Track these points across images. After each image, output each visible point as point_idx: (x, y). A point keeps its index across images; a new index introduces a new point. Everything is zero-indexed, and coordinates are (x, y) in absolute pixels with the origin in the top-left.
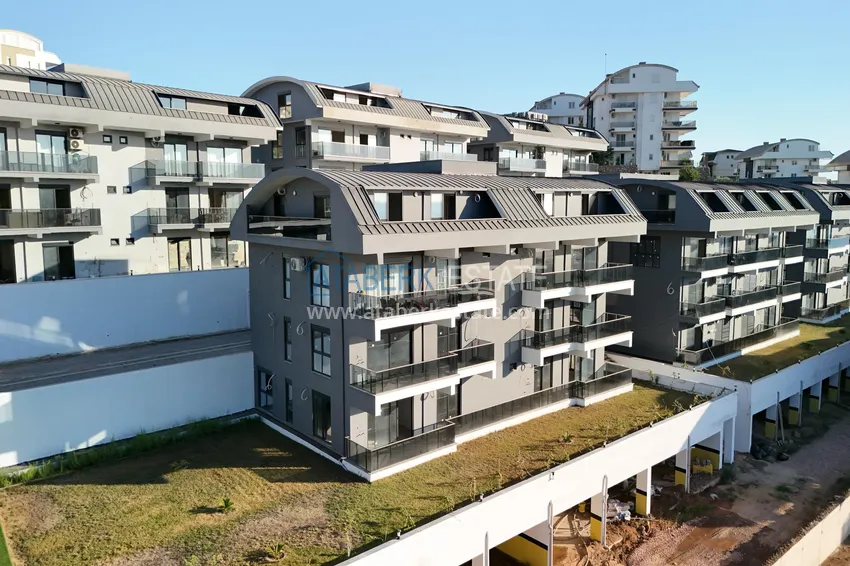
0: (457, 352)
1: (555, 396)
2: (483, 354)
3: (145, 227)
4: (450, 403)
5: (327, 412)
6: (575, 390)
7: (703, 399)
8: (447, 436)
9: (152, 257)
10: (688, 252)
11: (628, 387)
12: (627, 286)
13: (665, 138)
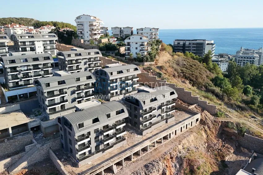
13: (90, 33)
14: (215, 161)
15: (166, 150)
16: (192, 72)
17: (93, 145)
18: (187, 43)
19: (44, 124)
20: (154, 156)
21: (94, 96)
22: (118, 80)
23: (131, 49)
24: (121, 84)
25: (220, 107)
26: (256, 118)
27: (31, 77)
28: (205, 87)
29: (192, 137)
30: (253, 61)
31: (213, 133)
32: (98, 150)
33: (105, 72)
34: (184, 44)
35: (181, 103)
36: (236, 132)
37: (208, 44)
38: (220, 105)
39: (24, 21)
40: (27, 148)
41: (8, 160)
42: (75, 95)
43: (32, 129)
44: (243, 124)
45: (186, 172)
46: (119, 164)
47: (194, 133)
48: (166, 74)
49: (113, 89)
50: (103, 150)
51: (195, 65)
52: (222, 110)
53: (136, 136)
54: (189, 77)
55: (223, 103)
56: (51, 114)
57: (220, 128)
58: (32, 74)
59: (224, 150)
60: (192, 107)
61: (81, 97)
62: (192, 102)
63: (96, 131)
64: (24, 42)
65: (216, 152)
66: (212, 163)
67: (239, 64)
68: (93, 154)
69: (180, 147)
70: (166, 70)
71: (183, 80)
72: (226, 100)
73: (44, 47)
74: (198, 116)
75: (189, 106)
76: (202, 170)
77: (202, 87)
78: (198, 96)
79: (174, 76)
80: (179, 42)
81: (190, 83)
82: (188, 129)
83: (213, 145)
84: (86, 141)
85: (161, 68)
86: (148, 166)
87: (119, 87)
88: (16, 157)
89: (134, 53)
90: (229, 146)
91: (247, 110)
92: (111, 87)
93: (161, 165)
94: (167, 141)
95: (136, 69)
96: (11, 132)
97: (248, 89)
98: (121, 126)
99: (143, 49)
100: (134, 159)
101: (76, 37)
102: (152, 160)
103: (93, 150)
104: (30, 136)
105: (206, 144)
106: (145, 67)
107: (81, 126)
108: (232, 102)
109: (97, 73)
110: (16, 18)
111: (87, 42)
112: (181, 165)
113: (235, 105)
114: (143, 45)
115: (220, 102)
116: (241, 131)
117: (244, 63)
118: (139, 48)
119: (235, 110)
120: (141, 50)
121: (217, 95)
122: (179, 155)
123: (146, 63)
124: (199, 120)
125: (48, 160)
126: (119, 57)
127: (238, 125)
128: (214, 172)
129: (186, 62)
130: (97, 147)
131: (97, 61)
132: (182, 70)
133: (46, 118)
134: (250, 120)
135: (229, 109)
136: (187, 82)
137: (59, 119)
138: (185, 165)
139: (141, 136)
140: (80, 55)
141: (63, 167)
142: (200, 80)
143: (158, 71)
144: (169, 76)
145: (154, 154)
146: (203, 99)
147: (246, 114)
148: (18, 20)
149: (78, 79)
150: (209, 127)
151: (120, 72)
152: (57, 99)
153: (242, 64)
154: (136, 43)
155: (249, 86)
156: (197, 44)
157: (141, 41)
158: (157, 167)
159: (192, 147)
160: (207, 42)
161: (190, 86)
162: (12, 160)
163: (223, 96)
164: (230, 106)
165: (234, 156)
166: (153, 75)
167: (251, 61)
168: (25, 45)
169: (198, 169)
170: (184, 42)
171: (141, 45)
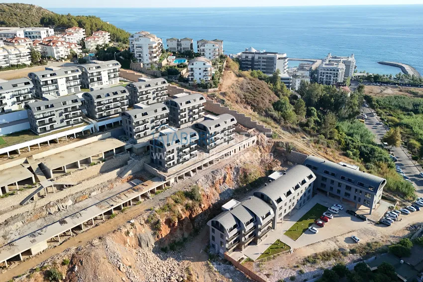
0: (51, 121)
2: (56, 121)
3: (14, 103)
4: (51, 127)
5: (36, 129)
9: (16, 107)
11: (83, 123)
13: (150, 56)
14: (264, 171)
15: (227, 163)
16: (255, 97)
17: (176, 158)
18: (256, 57)
19: (136, 146)
20: (218, 167)
21: (168, 124)
22: (187, 109)
23: (195, 74)
24: (189, 113)
25: (276, 129)
26: (305, 138)
27: (112, 109)
28: (265, 112)
29: (248, 154)
30: (337, 73)
31: (266, 151)
32: (178, 162)
33: (176, 103)
34: (253, 58)
35: (242, 128)
36: (285, 150)
37: (279, 58)
38: (276, 128)
39: (20, 9)
40: (129, 162)
41: (119, 170)
42: (154, 124)
43: (128, 150)
44: (292, 143)
45: (241, 177)
46: (194, 171)
47: (250, 152)
48: (229, 100)
49: (182, 117)
50: (183, 162)
51: (259, 89)
52: (277, 133)
53: (205, 154)
54: (251, 103)
55: (279, 127)
56: (138, 139)
57: (273, 147)
58: (113, 107)
59: (273, 163)
60: (250, 131)
61: (158, 125)
62: (252, 127)
63: (178, 149)
64: (92, 73)
65: (266, 165)
66: (262, 172)
67: (322, 77)
68: (176, 165)
69: (238, 161)
70: (229, 96)
71: (245, 105)
72: (283, 123)
73: (109, 76)
74: (255, 138)
75: (248, 130)
76: (252, 175)
77: (262, 112)
78: (257, 121)
79: (237, 102)
80: (247, 55)
81: (251, 108)
82: (245, 149)
83: (265, 160)
84: (171, 155)
85: (224, 94)
86: (214, 172)
87: (187, 115)
88: (123, 168)
89: (197, 78)
90: (278, 161)
91: (299, 132)
92: (181, 116)
93: (223, 172)
94: (228, 157)
95: (202, 99)
96: (114, 152)
97: (312, 111)
98: (193, 146)
99: (207, 74)
100: (204, 168)
101: (135, 60)
102: (216, 168)
103: (176, 163)
104: (127, 155)
105: (260, 160)
106: (209, 94)
107: (168, 145)
108: (289, 125)
109: (167, 103)
110: (7, 5)
111: (146, 65)
112: (238, 173)
113: (290, 127)
114: (207, 71)
115: (276, 125)
116: (289, 148)
117: (327, 76)
118: (203, 74)
119: (289, 132)
120: (204, 76)
121: (275, 120)
122: (237, 166)
123: (210, 90)
124: (256, 141)
125: (143, 170)
126: (182, 83)
127: (287, 144)
128: (262, 177)
129: (251, 85)
130: (178, 160)
131: (164, 90)
132: (245, 96)
133: (135, 143)
134: (299, 140)
135: (283, 131)
136: (249, 107)
137: (151, 141)
138: (240, 173)
139: (208, 154)
140: (149, 86)
141: (158, 172)
142: (261, 105)
143: (221, 97)
144: (232, 102)
145: (218, 165)
146: (261, 123)
147: (298, 135)
148: (11, 8)
149: (156, 111)
150: (263, 147)
151: (188, 102)
152: (141, 127)
153: (325, 77)
154: (200, 69)
155: (314, 108)
156: (268, 58)
157: (205, 66)
158: (220, 172)
159: (248, 162)
160: (278, 56)
161: (251, 111)
162: (121, 170)
163: (280, 120)
164: (286, 128)
165: (281, 167)
166: (217, 102)
167: (334, 74)
168: (93, 76)
169: (250, 174)
170: (253, 55)
171: (205, 71)
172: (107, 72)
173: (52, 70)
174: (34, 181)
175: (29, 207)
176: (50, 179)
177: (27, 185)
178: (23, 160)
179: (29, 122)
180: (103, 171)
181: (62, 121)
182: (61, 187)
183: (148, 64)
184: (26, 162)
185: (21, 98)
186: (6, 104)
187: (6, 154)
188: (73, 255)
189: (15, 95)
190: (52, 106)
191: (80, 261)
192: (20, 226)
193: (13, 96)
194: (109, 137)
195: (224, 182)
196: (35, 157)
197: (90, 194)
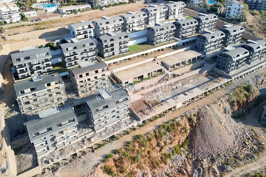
0: (160, 38)
1: (168, 41)
2: (162, 38)
3: (137, 26)
4: (160, 42)
5: (153, 42)
6: (169, 41)
7: (178, 41)
8: (160, 43)
9: (137, 29)
10: (181, 29)
11: (174, 40)
12: (174, 33)
15: (262, 72)
18: (260, 1)
22: (233, 36)
23: (231, 12)
27: (188, 32)
33: (227, 31)
34: (257, 2)
40: (205, 65)
41: (200, 69)
43: (203, 58)
48: (255, 31)
49: (229, 40)
53: (247, 65)
56: (207, 52)
63: (237, 61)
70: (255, 28)
73: (179, 12)
79: (260, 32)
85: (251, 26)
86: (257, 77)
88: (202, 68)
89: (232, 14)
94: (261, 68)
95: (242, 29)
96: (196, 58)
98: (245, 59)
99: (239, 12)
100: (249, 74)
101: (189, 2)
102: (257, 75)
104: (203, 61)
114: (240, 10)
120: (237, 13)
123: (242, 23)
125: (213, 70)
126: (222, 18)
130: (235, 68)
132: (264, 28)
133: (205, 54)
139: (250, 65)
140: (208, 19)
143: (249, 28)
144: (257, 32)
145: (257, 73)
154: (235, 9)
157: (239, 7)
166: (247, 31)
168: (172, 11)
171: (239, 10)
172: (178, 9)
173: (154, 7)
174: (163, 71)
175: (163, 84)
176: (169, 70)
177: (159, 73)
178: (153, 59)
179: (147, 38)
180: (192, 69)
181: (165, 38)
182: (174, 76)
183: (196, 4)
184: (154, 60)
185: (140, 24)
186: (134, 26)
187: (143, 55)
188: (198, 112)
189: (139, 22)
190: (163, 29)
191: (202, 115)
192: (161, 93)
193: (138, 22)
194: (189, 50)
195: (262, 83)
196: (158, 57)
197: (189, 81)
